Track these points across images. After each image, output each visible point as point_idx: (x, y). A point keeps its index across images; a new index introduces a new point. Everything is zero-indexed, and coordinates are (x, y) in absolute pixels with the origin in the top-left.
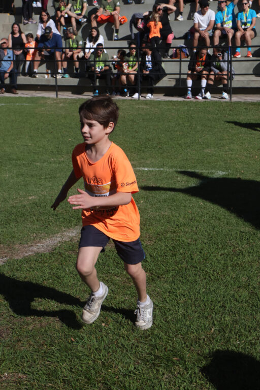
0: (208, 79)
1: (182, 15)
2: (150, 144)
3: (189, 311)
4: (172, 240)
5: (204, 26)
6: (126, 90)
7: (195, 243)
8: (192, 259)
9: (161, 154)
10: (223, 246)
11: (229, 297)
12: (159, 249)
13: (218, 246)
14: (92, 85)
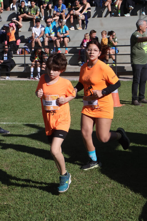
0: (41, 67)
2: (7, 108)
3: (31, 209)
4: (21, 166)
5: (38, 34)
7: (35, 168)
8: (33, 178)
9: (14, 113)
10: (51, 169)
11: (55, 199)
12: (13, 172)
13: (48, 169)
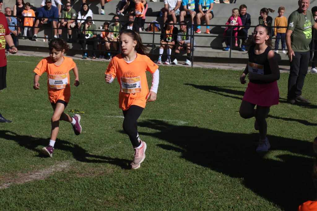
4: (143, 172)
5: (173, 6)
6: (109, 54)
7: (161, 175)
8: (158, 187)
10: (182, 178)
13: (178, 177)
14: (82, 49)
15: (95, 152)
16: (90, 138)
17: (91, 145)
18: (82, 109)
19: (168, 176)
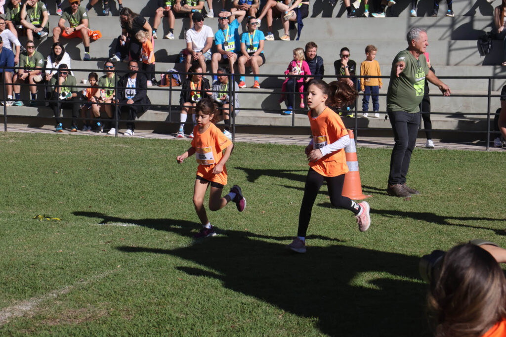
1: (172, 32)
2: (130, 193)
4: (157, 313)
5: (200, 46)
6: (99, 124)
7: (186, 318)
9: (145, 206)
10: (219, 321)
13: (213, 320)
14: (54, 116)
15: (78, 283)
16: (69, 261)
17: (71, 272)
18: (55, 213)
19: (198, 318)
